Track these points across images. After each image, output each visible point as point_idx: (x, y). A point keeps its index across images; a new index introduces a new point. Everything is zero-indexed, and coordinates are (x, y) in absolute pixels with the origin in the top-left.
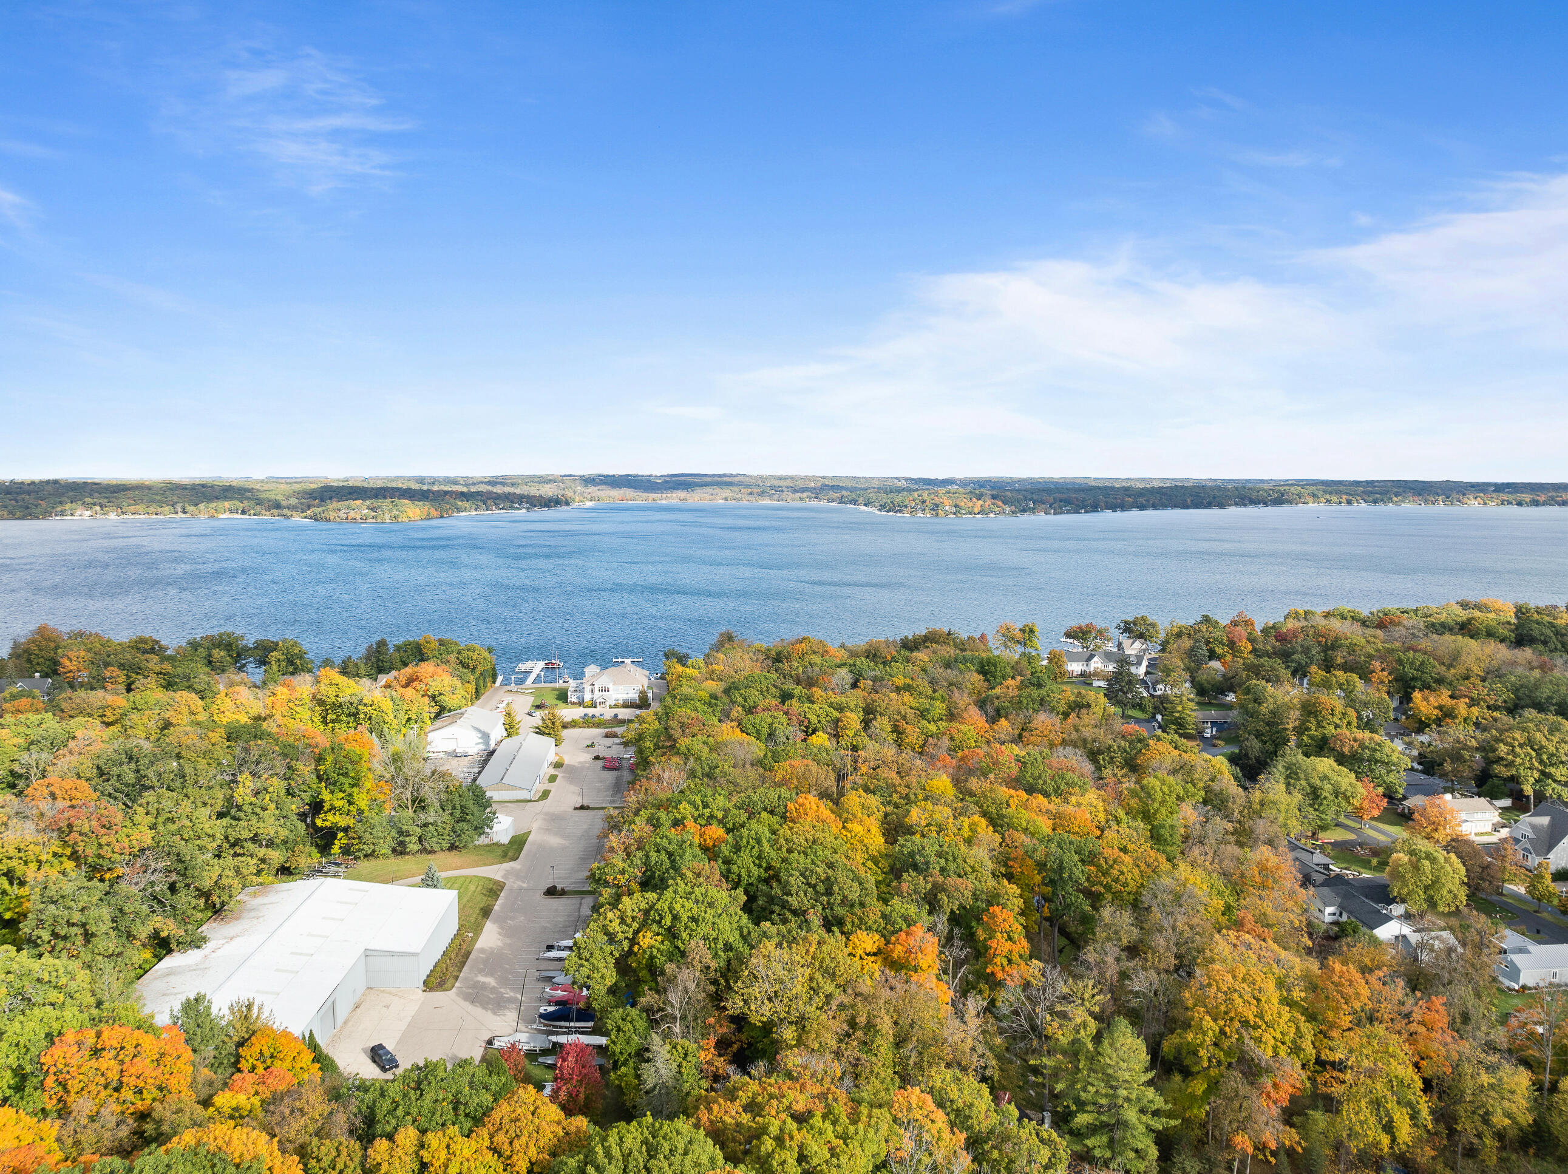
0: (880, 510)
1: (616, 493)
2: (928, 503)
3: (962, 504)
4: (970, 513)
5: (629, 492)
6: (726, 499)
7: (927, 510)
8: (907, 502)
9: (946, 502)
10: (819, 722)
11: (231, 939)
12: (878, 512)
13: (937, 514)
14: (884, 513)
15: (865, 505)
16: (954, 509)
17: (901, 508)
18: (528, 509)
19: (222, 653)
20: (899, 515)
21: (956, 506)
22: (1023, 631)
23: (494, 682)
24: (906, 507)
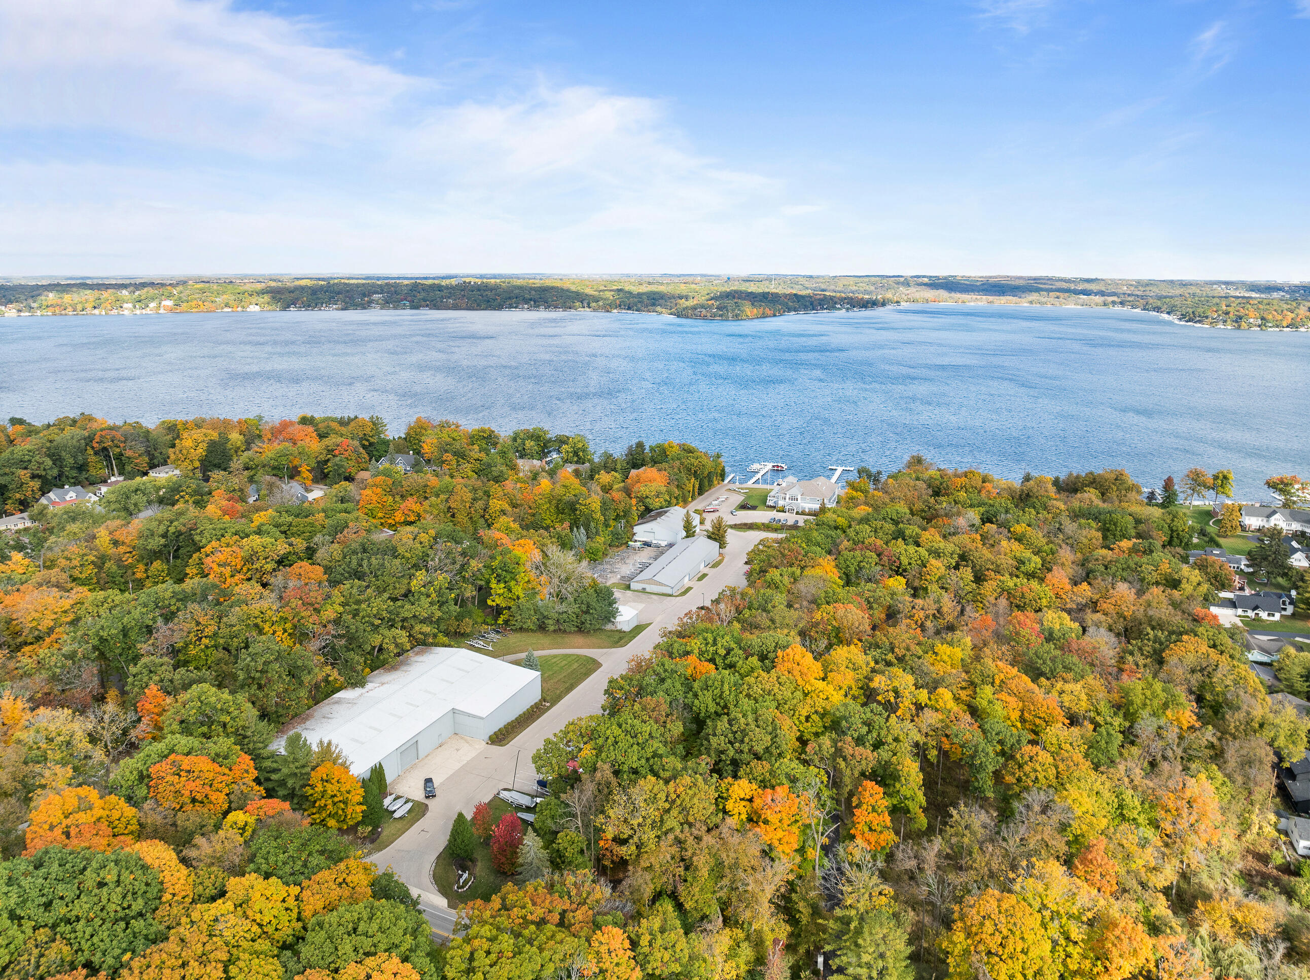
0: (1180, 319)
1: (930, 294)
2: (1231, 315)
3: (1270, 317)
4: (1277, 326)
5: (943, 293)
6: (1031, 302)
7: (1229, 322)
8: (1209, 313)
9: (1252, 314)
10: (910, 564)
11: (383, 684)
12: (1177, 322)
13: (1240, 326)
14: (1183, 323)
15: (1168, 313)
16: (1260, 322)
17: (1202, 319)
18: (847, 309)
19: (532, 443)
20: (1198, 325)
21: (1263, 319)
22: (1216, 478)
23: (723, 480)
24: (1207, 317)
